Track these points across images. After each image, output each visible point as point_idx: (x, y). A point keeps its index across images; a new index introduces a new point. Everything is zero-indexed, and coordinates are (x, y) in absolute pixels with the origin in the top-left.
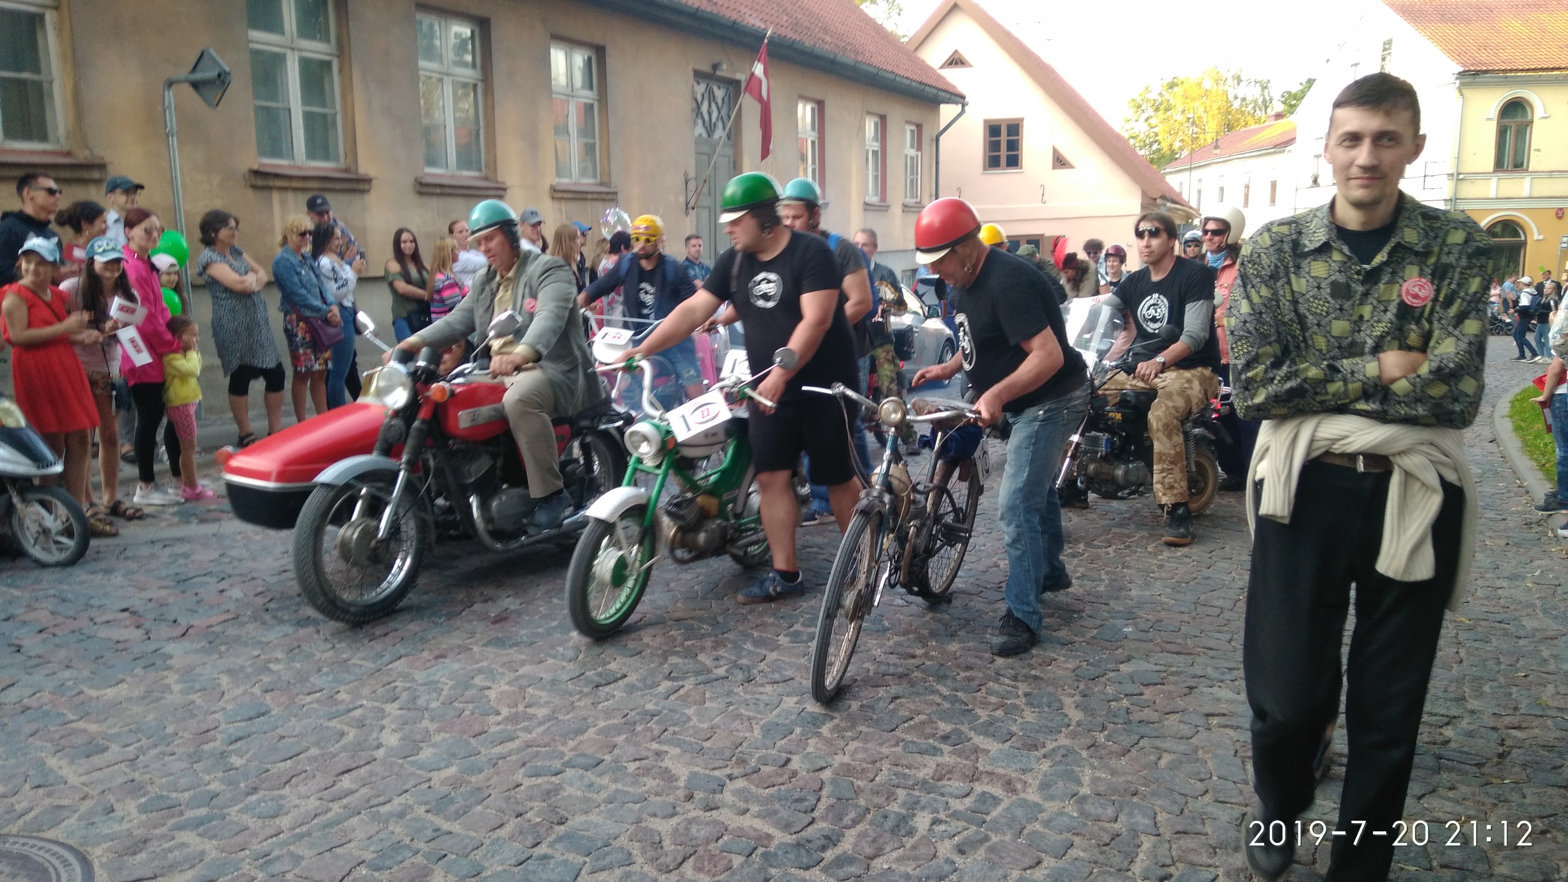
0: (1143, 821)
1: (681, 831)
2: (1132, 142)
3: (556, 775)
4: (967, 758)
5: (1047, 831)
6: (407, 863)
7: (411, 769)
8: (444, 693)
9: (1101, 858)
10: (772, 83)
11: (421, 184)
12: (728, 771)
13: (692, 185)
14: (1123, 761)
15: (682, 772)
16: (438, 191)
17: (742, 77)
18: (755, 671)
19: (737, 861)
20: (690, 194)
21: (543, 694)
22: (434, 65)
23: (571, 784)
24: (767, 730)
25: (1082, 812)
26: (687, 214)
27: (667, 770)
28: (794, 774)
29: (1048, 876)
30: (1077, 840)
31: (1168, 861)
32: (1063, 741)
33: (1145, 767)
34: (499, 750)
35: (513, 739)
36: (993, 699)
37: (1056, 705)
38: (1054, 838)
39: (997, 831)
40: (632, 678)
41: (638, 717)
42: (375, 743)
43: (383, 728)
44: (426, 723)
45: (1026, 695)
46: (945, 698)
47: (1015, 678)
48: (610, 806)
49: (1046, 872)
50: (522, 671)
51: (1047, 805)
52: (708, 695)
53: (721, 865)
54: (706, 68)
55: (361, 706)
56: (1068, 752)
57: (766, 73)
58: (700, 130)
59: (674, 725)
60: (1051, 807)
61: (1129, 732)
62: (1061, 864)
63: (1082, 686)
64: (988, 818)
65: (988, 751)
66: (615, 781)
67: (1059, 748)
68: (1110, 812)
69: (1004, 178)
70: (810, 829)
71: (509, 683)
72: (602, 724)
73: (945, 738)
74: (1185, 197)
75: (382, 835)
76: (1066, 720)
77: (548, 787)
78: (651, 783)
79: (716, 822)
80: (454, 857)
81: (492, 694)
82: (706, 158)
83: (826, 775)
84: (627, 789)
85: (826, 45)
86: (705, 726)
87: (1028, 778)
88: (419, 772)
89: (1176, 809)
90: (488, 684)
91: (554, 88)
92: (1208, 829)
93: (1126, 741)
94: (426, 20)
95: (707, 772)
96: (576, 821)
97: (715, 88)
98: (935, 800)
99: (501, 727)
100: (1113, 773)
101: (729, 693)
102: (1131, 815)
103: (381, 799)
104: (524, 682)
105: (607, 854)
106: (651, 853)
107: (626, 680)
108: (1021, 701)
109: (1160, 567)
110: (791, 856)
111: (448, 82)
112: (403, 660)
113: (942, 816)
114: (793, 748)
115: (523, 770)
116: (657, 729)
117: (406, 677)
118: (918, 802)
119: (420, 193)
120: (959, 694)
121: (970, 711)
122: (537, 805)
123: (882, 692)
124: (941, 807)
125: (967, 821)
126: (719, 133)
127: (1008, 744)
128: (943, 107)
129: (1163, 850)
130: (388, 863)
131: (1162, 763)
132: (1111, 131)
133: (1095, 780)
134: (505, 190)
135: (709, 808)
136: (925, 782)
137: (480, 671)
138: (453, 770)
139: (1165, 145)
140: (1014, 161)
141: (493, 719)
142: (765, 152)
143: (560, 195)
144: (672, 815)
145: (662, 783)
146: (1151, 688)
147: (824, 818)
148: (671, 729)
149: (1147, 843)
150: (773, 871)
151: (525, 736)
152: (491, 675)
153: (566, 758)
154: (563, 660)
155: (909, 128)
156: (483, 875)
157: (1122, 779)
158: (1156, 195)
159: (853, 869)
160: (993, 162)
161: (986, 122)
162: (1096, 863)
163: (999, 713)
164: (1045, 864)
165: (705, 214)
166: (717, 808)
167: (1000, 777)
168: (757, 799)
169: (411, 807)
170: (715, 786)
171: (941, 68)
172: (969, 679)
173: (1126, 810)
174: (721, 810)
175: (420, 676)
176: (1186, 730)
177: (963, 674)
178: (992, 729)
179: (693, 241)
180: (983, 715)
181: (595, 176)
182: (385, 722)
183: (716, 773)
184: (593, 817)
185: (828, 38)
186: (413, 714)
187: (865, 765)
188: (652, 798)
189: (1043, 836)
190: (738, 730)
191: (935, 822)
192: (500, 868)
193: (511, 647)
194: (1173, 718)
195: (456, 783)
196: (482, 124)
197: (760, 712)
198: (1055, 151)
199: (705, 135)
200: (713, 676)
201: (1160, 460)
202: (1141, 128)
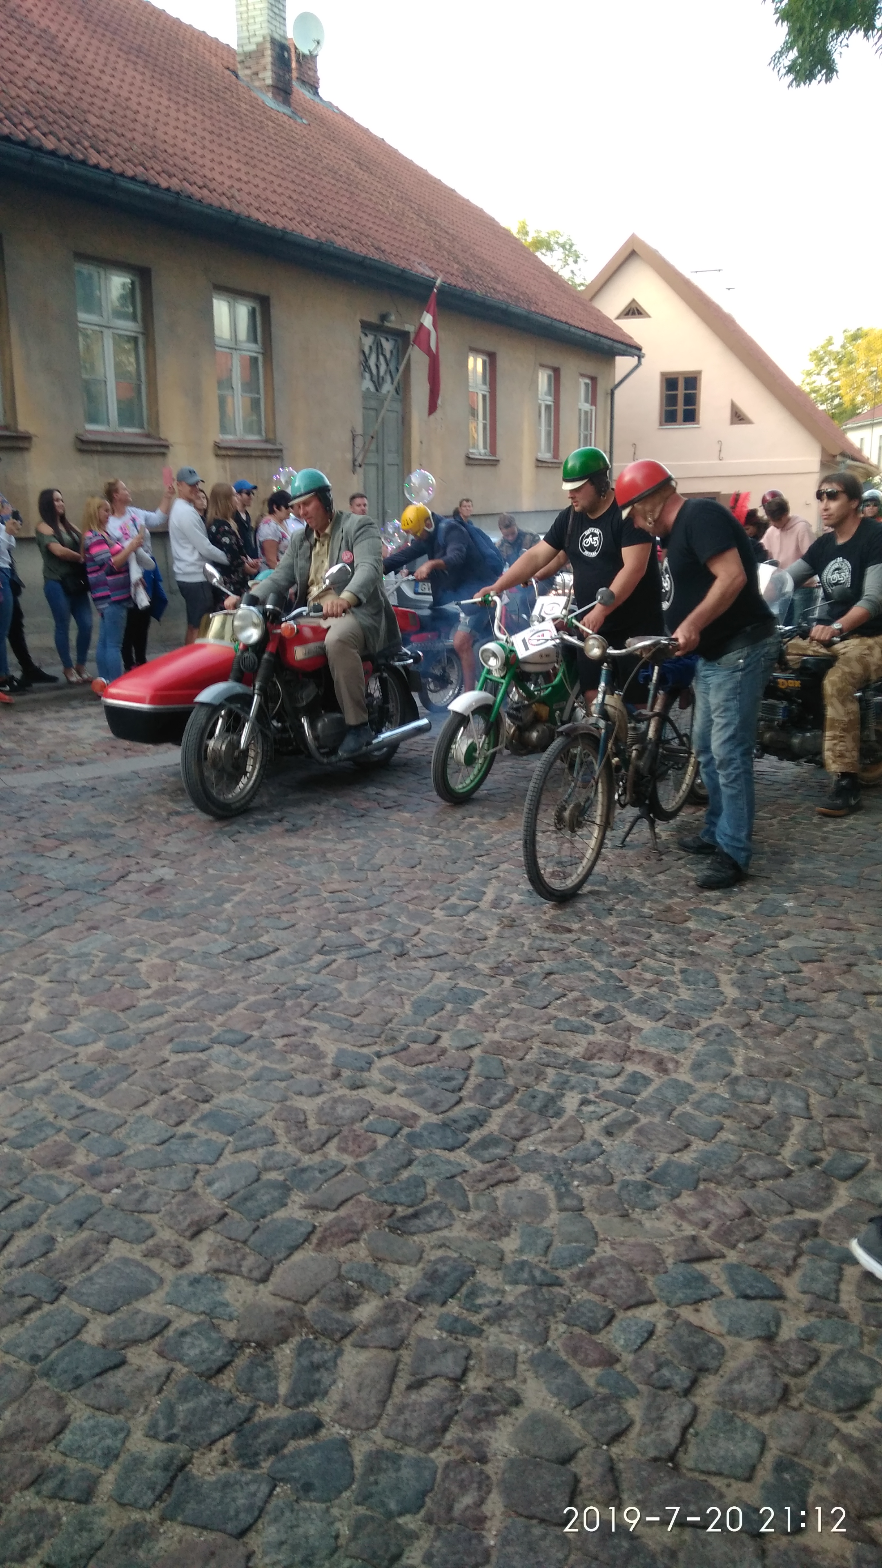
0: (795, 1103)
1: (327, 1110)
2: (813, 396)
3: (203, 1050)
4: (619, 1037)
5: (697, 1113)
6: (49, 1142)
7: (58, 1044)
8: (95, 965)
9: (750, 1141)
10: (441, 334)
11: (82, 441)
12: (376, 1048)
13: (359, 442)
14: (778, 1041)
15: (330, 1049)
16: (99, 448)
17: (410, 328)
18: (409, 945)
19: (382, 1141)
20: (357, 451)
21: (194, 967)
22: (93, 318)
23: (217, 1061)
24: (418, 1007)
25: (734, 1093)
26: (354, 472)
27: (315, 1047)
28: (443, 1052)
29: (696, 1159)
30: (727, 1123)
31: (819, 1145)
32: (718, 1019)
33: (800, 1046)
34: (147, 1025)
35: (161, 1014)
36: (648, 976)
37: (712, 982)
38: (704, 1120)
39: (646, 1112)
40: (284, 952)
41: (288, 992)
42: (23, 1017)
43: (31, 1001)
44: (75, 997)
45: (683, 971)
46: (599, 974)
47: (671, 954)
48: (256, 1084)
49: (694, 1155)
50: (174, 943)
51: (698, 1085)
52: (360, 970)
53: (367, 1144)
54: (374, 319)
55: (11, 978)
56: (723, 1032)
57: (435, 325)
58: (367, 384)
59: (325, 1000)
60: (703, 1087)
61: (785, 1011)
62: (710, 1147)
63: (739, 963)
64: (638, 1099)
65: (641, 1029)
66: (263, 1058)
67: (713, 1026)
68: (762, 1093)
69: (680, 433)
70: (457, 1109)
71: (160, 956)
72: (252, 999)
73: (597, 1016)
74: (866, 453)
75: (25, 1112)
76: (722, 998)
77: (197, 1063)
78: (298, 1060)
79: (362, 1101)
80: (96, 1135)
81: (143, 967)
82: (373, 413)
83: (476, 1053)
84: (274, 1066)
85: (499, 294)
86: (356, 1001)
87: (680, 1057)
88: (66, 1047)
89: (829, 1091)
90: (139, 956)
91: (217, 341)
92: (862, 1112)
93: (781, 1020)
94: (85, 269)
95: (356, 1049)
96: (221, 1099)
97: (383, 341)
98: (586, 1080)
99: (151, 1001)
100: (768, 1052)
101: (382, 968)
102: (783, 1096)
103: (27, 1075)
104: (175, 955)
105: (251, 1133)
106: (295, 1133)
107: (278, 954)
108: (676, 979)
109: (825, 839)
110: (436, 1137)
111: (108, 334)
112: (56, 931)
113: (591, 1096)
114: (443, 1026)
115: (169, 1046)
116: (306, 1004)
117: (57, 948)
118: (566, 1082)
119: (81, 451)
120: (614, 970)
121: (624, 988)
122: (183, 1082)
123: (535, 967)
124: (590, 1086)
125: (615, 1102)
126: (387, 387)
127: (662, 1022)
128: (619, 359)
129: (814, 1134)
130: (30, 1141)
131: (818, 1043)
132: (790, 384)
133: (749, 1060)
134: (167, 447)
135: (355, 1087)
136: (575, 1061)
137: (132, 944)
138: (100, 1046)
139: (847, 399)
140: (691, 416)
141: (143, 993)
142: (433, 407)
143: (224, 452)
144: (318, 1094)
145: (309, 1060)
146: (810, 965)
147: (471, 1098)
148: (321, 1004)
149: (798, 1125)
150: (417, 1152)
151: (173, 1011)
152: (143, 947)
153: (214, 1034)
154: (216, 932)
155: (584, 381)
156: (126, 1154)
157: (776, 1060)
158: (836, 452)
159: (498, 1151)
160: (669, 417)
161: (663, 374)
162: (745, 1146)
163: (654, 990)
164: (694, 1147)
165: (372, 472)
166: (363, 1087)
167: (652, 1056)
168: (404, 1077)
169: (56, 1083)
170: (363, 1064)
171: (618, 318)
172: (624, 955)
173: (779, 1091)
174: (369, 1089)
175: (72, 948)
176: (843, 1008)
177: (619, 950)
178: (645, 1007)
179: (358, 501)
180: (637, 991)
181: (260, 433)
182: (35, 995)
183: (365, 1050)
184: (238, 1095)
185: (500, 288)
186: (63, 987)
187: (515, 1043)
188: (299, 1076)
189: (692, 1117)
190: (388, 1007)
191: (585, 1102)
192: (142, 1147)
193: (164, 918)
194: (832, 996)
195: (102, 1059)
196: (143, 378)
197: (411, 988)
198: (733, 406)
199: (372, 389)
200: (365, 950)
201: (833, 728)
202: (822, 381)
